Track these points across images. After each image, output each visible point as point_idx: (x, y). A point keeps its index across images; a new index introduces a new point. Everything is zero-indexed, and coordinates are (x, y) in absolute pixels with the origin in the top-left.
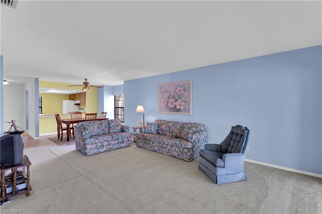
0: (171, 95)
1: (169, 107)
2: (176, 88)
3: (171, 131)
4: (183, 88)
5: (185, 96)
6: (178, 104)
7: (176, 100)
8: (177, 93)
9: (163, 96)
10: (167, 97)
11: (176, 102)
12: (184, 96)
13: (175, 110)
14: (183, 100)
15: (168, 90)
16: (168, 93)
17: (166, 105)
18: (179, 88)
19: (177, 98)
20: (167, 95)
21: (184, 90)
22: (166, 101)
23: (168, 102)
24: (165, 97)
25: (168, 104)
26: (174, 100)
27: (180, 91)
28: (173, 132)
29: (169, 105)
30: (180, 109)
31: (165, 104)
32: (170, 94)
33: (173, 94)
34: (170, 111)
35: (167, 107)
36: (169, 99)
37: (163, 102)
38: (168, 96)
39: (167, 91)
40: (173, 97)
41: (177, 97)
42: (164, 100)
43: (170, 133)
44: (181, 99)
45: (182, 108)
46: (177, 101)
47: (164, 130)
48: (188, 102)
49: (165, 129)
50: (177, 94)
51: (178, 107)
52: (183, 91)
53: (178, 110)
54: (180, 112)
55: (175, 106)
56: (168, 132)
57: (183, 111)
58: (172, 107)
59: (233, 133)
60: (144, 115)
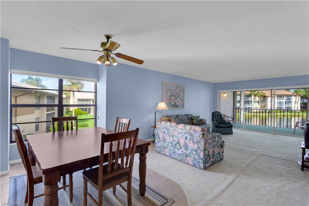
0: (173, 94)
2: (176, 88)
4: (180, 90)
5: (181, 96)
7: (176, 98)
9: (167, 93)
13: (175, 106)
15: (171, 89)
16: (171, 91)
18: (178, 88)
23: (170, 99)
24: (168, 95)
25: (170, 101)
27: (179, 92)
29: (171, 102)
30: (178, 105)
32: (172, 92)
33: (174, 92)
34: (172, 107)
35: (169, 104)
36: (171, 97)
37: (167, 100)
38: (170, 94)
40: (174, 96)
41: (177, 96)
42: (168, 98)
44: (179, 97)
45: (180, 104)
46: (177, 99)
50: (177, 93)
51: (177, 104)
54: (178, 107)
55: (175, 103)
57: (180, 106)
58: (173, 104)
59: (215, 115)
60: (155, 112)
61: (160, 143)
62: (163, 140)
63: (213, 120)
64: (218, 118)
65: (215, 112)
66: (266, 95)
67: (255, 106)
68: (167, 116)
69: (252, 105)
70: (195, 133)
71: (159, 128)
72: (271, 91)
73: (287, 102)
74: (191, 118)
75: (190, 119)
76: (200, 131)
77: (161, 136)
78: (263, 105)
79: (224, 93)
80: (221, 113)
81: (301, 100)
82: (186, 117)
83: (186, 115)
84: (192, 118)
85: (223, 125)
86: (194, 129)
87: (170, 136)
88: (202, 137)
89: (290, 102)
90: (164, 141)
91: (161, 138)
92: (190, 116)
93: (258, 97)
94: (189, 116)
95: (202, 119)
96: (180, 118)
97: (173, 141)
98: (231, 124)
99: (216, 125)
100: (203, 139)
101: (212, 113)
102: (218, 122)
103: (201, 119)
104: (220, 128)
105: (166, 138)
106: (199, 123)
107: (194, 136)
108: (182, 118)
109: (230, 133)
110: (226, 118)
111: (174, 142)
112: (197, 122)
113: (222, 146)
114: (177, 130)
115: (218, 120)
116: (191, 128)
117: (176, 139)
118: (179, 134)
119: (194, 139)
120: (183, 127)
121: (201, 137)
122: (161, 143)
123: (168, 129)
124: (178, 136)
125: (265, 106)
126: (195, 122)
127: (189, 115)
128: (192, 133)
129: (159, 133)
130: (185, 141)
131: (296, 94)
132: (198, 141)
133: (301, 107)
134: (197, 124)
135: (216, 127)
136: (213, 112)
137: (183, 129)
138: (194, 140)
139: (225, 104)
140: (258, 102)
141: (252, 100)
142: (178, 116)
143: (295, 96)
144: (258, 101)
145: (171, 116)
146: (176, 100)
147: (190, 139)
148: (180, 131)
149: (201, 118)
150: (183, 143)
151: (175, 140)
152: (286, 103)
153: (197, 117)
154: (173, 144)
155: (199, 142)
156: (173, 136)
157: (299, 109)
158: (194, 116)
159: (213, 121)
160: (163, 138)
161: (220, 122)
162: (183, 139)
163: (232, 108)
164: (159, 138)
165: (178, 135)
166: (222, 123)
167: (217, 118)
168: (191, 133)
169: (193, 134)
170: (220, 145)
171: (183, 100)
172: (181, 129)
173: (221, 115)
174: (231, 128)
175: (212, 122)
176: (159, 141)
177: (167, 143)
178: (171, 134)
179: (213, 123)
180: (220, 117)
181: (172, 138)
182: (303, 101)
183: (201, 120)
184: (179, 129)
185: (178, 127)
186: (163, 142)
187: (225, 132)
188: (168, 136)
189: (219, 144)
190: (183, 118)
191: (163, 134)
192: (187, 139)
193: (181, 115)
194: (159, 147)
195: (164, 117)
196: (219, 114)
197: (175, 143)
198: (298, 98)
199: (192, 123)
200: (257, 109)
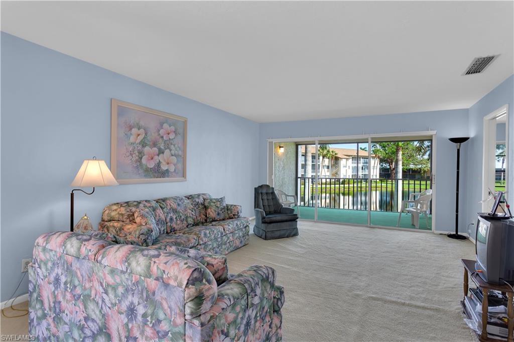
0: (148, 138)
1: (145, 167)
2: (161, 125)
3: (183, 217)
4: (173, 128)
5: (176, 146)
6: (165, 160)
7: (161, 152)
8: (161, 135)
9: (128, 136)
10: (138, 141)
11: (161, 155)
12: (174, 146)
13: (159, 173)
14: (173, 152)
15: (142, 123)
16: (142, 131)
17: (137, 161)
18: (165, 126)
19: (163, 148)
20: (139, 135)
21: (174, 132)
22: (136, 152)
23: (141, 153)
24: (132, 139)
25: (141, 158)
26: (155, 150)
27: (168, 134)
28: (187, 217)
29: (144, 161)
30: (167, 170)
31: (134, 159)
32: (146, 134)
33: (152, 135)
34: (146, 176)
35: (137, 167)
36: (143, 146)
37: (128, 154)
38: (141, 138)
39: (138, 124)
40: (154, 144)
41: (163, 145)
42: (131, 149)
43: (182, 221)
44: (171, 150)
45: (172, 168)
46: (163, 153)
47: (168, 220)
48: (181, 156)
49: (169, 217)
50: (162, 137)
51: (164, 167)
52: (174, 135)
53: (164, 174)
54: (168, 177)
55: (158, 165)
56: (179, 222)
57: (174, 174)
58: (152, 166)
59: (261, 193)
60: (72, 195)
61: (44, 323)
62: (55, 312)
63: (257, 205)
64: (268, 199)
65: (261, 187)
66: (338, 156)
67: (325, 173)
68: (127, 203)
69: (320, 172)
70: (164, 294)
71: (41, 261)
72: (356, 144)
73: (364, 167)
74: (203, 204)
75: (200, 206)
76: (185, 283)
77: (47, 293)
78: (334, 171)
79: (280, 147)
80: (273, 188)
81: (380, 164)
82: (188, 201)
83: (189, 197)
84: (206, 204)
85: (278, 217)
86: (159, 274)
87: (76, 298)
88: (192, 314)
89: (368, 168)
90: (58, 319)
91: (46, 306)
92: (201, 200)
93: (328, 160)
94: (197, 200)
95: (231, 205)
96: (169, 207)
97: (87, 319)
98: (295, 213)
99: (263, 218)
100: (196, 322)
101: (255, 189)
102: (268, 210)
103: (227, 206)
104: (272, 224)
105: (64, 304)
106: (222, 217)
107: (161, 304)
108: (174, 206)
109: (292, 234)
110: (283, 196)
111: (90, 324)
112: (218, 214)
113: (277, 308)
114: (101, 274)
115: (266, 204)
116: (149, 267)
117: (98, 312)
118: (106, 293)
119: (159, 321)
120: (122, 262)
121: (188, 311)
122: (49, 325)
123: (68, 269)
124: (103, 301)
125: (336, 173)
126: (212, 213)
127: (199, 195)
128: (154, 294)
129: (40, 281)
130: (127, 325)
131: (374, 155)
132: (176, 330)
133: (381, 175)
134: (217, 218)
135: (264, 222)
136: (257, 187)
137: (122, 272)
138: (163, 324)
139: (281, 168)
140: (328, 167)
141: (320, 163)
142: (164, 200)
143: (373, 158)
144: (327, 165)
145: (139, 203)
146: (161, 158)
147: (144, 316)
148: (110, 279)
149: (228, 201)
150: (121, 332)
151: (94, 317)
152: (362, 168)
153: (217, 200)
154: (88, 333)
155: (179, 333)
156: (86, 299)
157: (378, 177)
158: (211, 200)
159: (258, 207)
160: (52, 305)
161: (272, 210)
162: (121, 313)
163: (294, 176)
164: (42, 303)
165: (105, 296)
166: (276, 212)
167: (266, 201)
168: (147, 291)
169: (158, 297)
170: (270, 308)
171: (182, 158)
172: (113, 272)
173: (273, 193)
174: (294, 222)
175: (255, 210)
176: (40, 313)
177: (67, 328)
178: (78, 291)
179: (257, 213)
180: (271, 198)
181: (82, 307)
182: (382, 165)
183: (228, 208)
184: (108, 269)
185: (105, 262)
186: (54, 318)
187: (282, 232)
188: (68, 296)
189: (266, 308)
190: (179, 205)
191: (52, 287)
192: (136, 317)
193: (175, 198)
194: (40, 337)
195: (115, 207)
196: (271, 191)
197: (94, 327)
198: (376, 162)
199: (206, 216)
200: (326, 179)
